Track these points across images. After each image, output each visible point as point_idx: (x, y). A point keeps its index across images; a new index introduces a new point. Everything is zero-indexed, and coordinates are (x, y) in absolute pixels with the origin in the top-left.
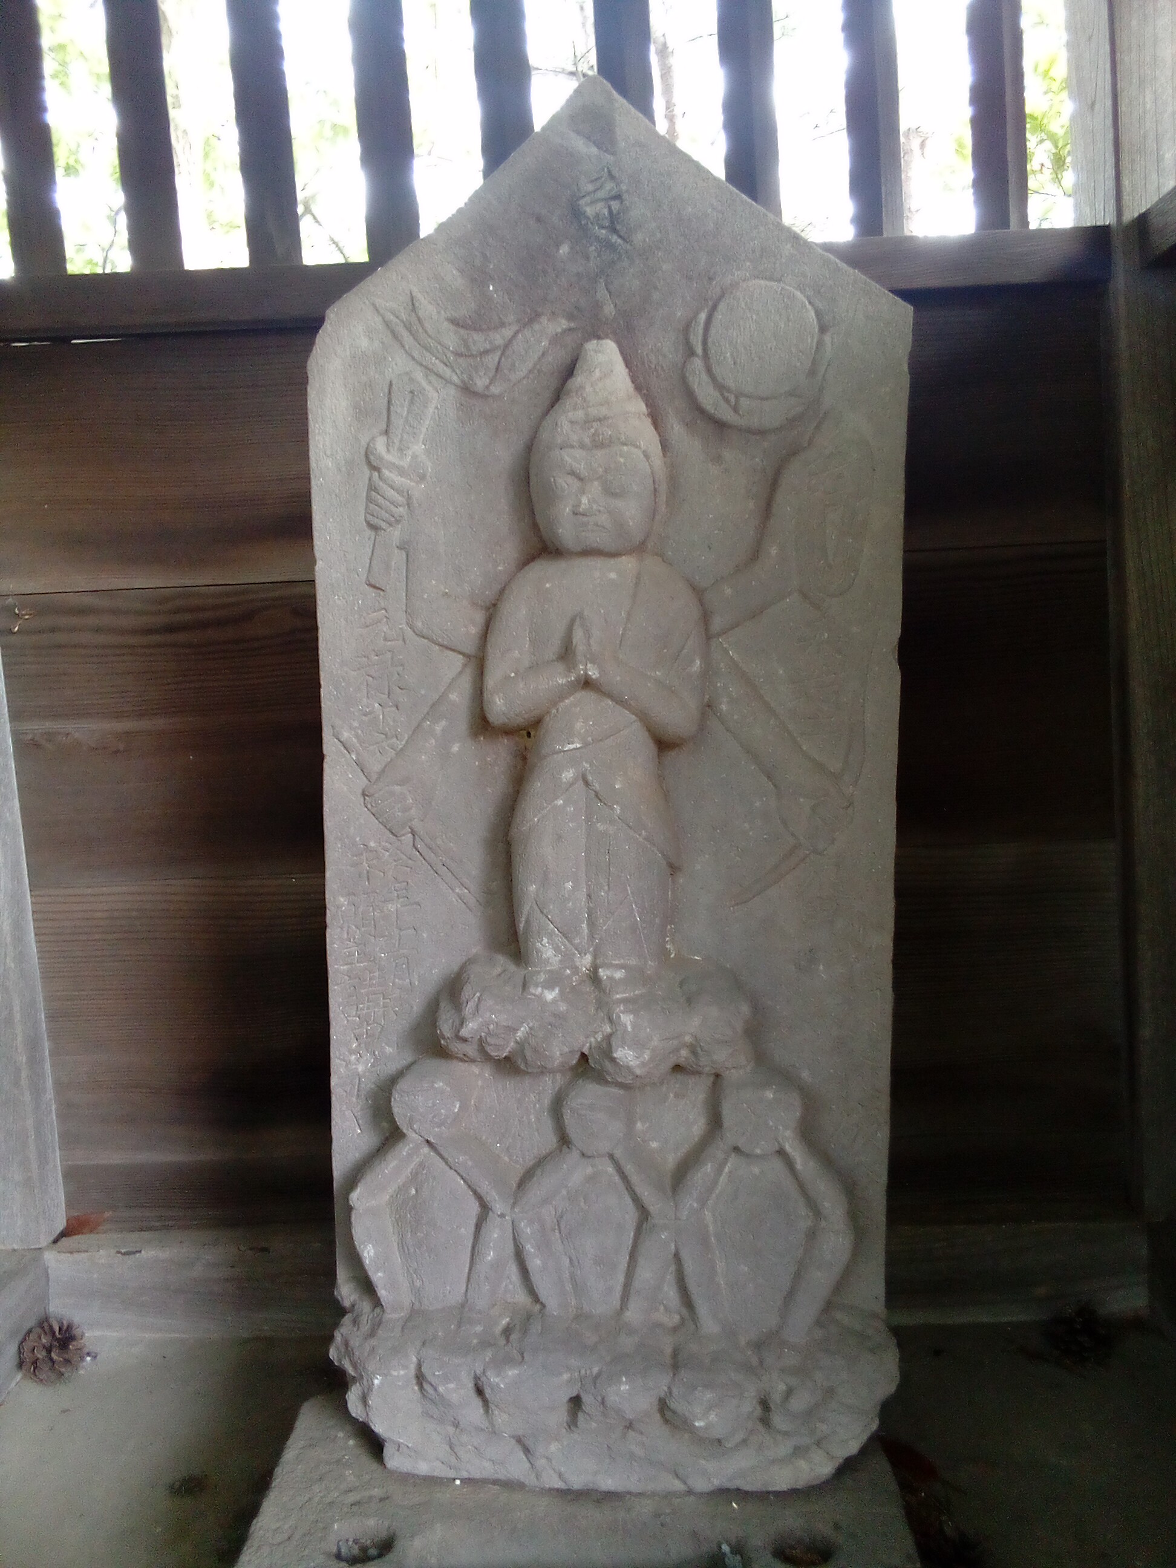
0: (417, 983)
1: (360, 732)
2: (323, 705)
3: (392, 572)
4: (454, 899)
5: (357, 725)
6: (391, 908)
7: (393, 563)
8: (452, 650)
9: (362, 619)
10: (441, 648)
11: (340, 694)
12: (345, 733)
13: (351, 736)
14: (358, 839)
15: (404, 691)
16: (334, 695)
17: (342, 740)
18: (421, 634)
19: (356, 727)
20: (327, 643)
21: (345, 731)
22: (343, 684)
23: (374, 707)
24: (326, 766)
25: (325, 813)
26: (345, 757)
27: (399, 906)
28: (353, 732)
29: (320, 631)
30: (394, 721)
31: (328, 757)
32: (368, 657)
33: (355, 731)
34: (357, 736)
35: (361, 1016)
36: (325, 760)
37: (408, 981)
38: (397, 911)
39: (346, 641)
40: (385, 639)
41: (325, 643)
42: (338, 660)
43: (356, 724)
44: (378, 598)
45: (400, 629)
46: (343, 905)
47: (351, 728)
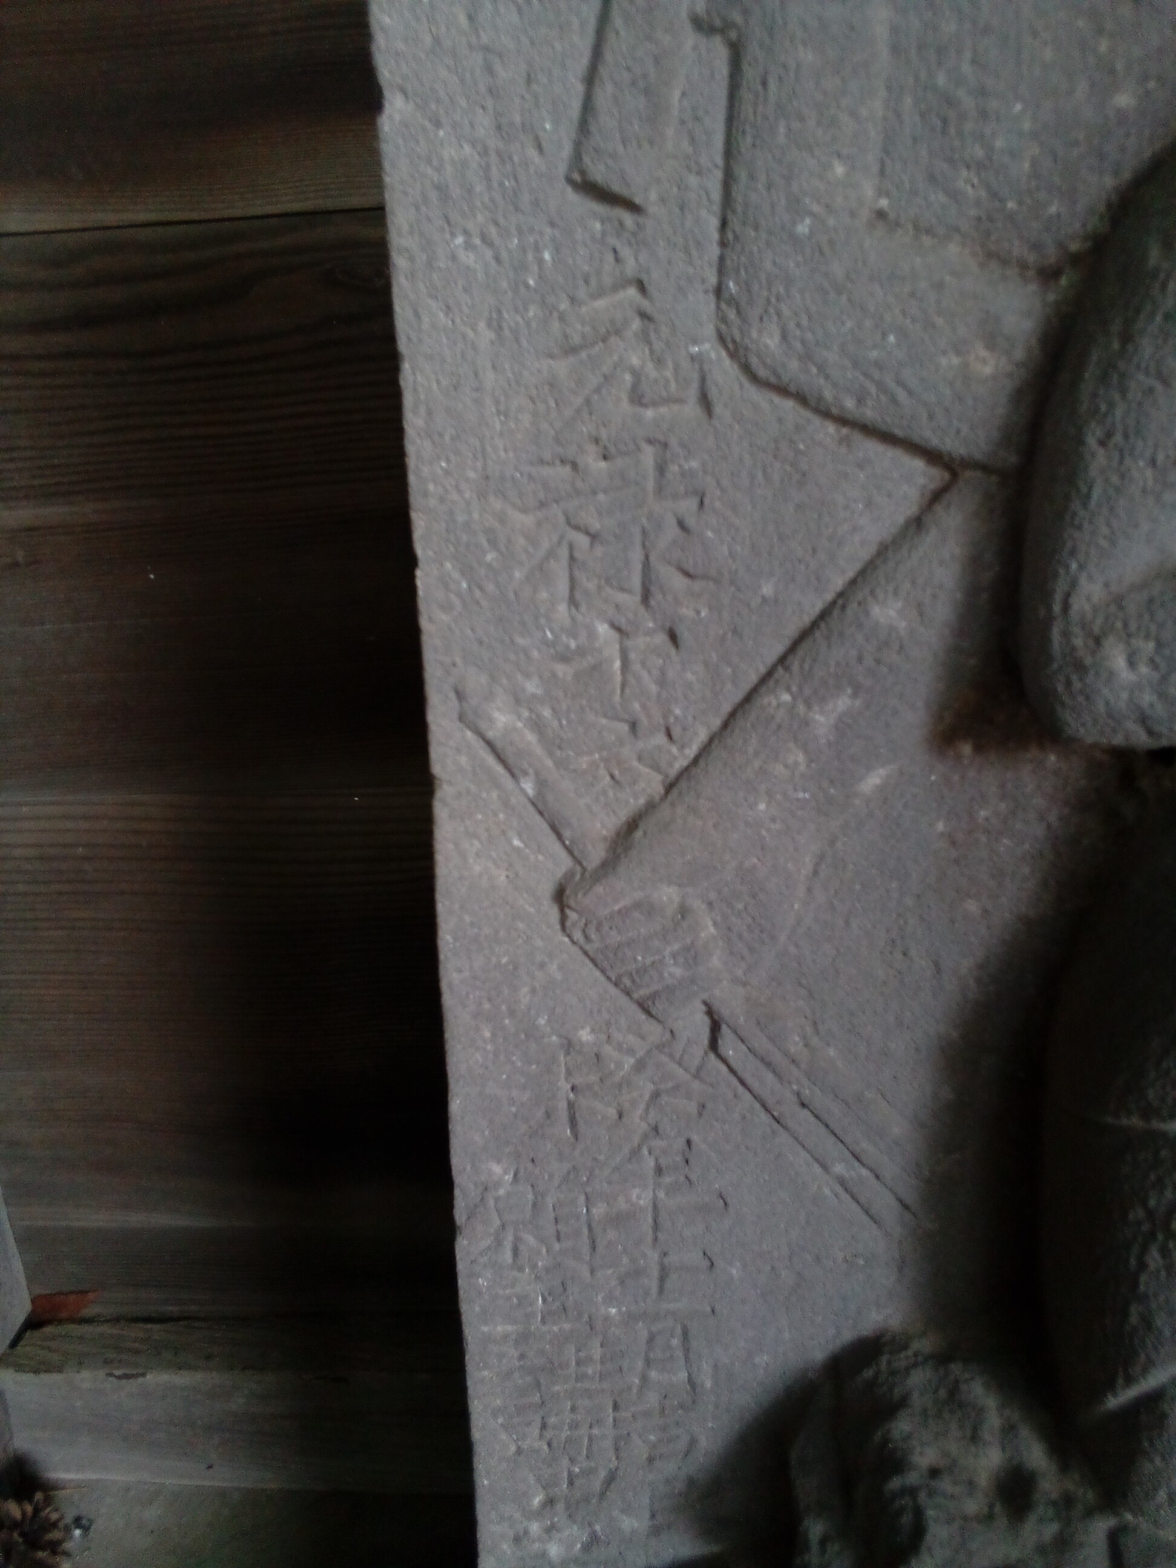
0: (708, 1384)
1: (547, 713)
2: (424, 623)
3: (670, 132)
4: (827, 1191)
5: (539, 692)
6: (639, 1197)
7: (677, 94)
8: (888, 438)
9: (556, 325)
10: (845, 431)
11: (481, 588)
12: (496, 715)
13: (520, 725)
14: (542, 1021)
15: (697, 586)
16: (459, 594)
17: (490, 734)
18: (773, 380)
19: (534, 696)
20: (430, 413)
21: (499, 709)
22: (489, 557)
23: (592, 634)
24: (441, 812)
25: (441, 944)
26: (498, 786)
27: (661, 1195)
28: (526, 714)
29: (406, 367)
30: (662, 682)
31: (445, 787)
32: (575, 466)
33: (531, 710)
34: (537, 725)
35: (555, 1444)
36: (439, 795)
37: (683, 1375)
38: (655, 1207)
39: (497, 402)
40: (637, 398)
41: (422, 410)
42: (472, 475)
43: (532, 687)
44: (612, 241)
45: (693, 358)
46: (498, 1184)
47: (518, 699)
